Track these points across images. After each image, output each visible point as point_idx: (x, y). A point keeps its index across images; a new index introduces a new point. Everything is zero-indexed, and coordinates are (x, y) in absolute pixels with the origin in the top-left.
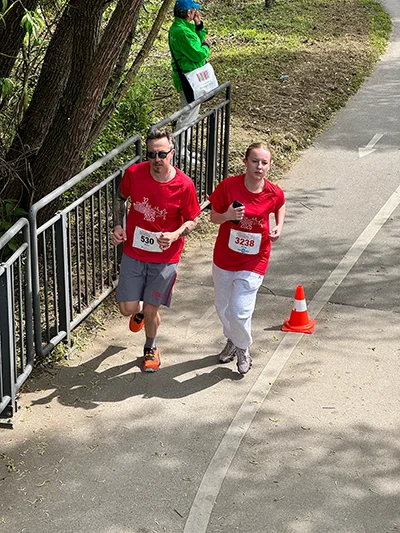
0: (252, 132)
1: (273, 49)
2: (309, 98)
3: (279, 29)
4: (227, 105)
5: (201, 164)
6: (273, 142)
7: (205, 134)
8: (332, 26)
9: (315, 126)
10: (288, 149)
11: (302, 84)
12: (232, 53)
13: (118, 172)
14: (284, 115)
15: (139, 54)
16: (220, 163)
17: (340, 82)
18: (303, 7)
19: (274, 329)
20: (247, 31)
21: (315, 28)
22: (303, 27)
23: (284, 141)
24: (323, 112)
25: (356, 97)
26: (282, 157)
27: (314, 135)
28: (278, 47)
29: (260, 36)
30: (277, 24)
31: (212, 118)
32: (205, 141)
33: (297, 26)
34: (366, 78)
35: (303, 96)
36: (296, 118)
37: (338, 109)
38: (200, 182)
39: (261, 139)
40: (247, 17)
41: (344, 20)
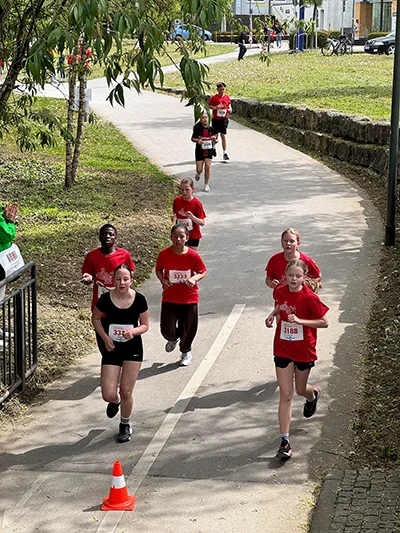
0: (59, 308)
1: (76, 226)
3: (80, 207)
4: (33, 285)
5: (9, 344)
6: (81, 318)
7: (12, 314)
8: (132, 202)
12: (35, 232)
16: (29, 342)
17: (142, 254)
18: (102, 185)
19: (93, 509)
20: (48, 210)
21: (115, 204)
22: (103, 205)
28: (81, 224)
29: (62, 214)
30: (77, 202)
31: (18, 298)
32: (12, 320)
33: (97, 204)
37: (143, 280)
38: (9, 363)
39: (70, 315)
40: (47, 197)
41: (142, 195)
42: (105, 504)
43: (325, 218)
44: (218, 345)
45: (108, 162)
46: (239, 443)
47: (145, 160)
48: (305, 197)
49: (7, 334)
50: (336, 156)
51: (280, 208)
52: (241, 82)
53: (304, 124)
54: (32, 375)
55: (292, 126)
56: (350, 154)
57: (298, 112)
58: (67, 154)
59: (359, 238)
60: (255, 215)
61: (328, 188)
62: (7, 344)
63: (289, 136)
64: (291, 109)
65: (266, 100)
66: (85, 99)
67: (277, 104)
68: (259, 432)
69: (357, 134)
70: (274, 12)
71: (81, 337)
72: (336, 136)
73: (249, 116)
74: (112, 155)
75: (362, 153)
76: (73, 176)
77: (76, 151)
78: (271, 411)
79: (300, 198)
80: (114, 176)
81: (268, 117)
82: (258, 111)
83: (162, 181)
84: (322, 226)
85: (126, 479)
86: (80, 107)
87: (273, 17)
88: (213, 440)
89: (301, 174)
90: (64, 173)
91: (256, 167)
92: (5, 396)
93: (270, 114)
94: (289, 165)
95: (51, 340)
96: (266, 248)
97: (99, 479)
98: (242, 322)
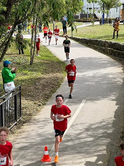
0: (28, 101)
1: (34, 76)
2: (45, 90)
3: (35, 71)
4: (20, 92)
6: (35, 103)
7: (14, 102)
8: (50, 69)
9: (48, 98)
10: (40, 105)
11: (43, 86)
12: (21, 78)
14: (38, 95)
16: (19, 111)
17: (54, 85)
18: (41, 64)
20: (25, 72)
21: (46, 70)
22: (42, 70)
23: (38, 103)
24: (50, 94)
25: (59, 89)
26: (38, 108)
27: (47, 101)
29: (29, 73)
30: (34, 69)
31: (15, 97)
33: (40, 70)
34: (62, 83)
35: (43, 90)
36: (42, 96)
37: (54, 93)
38: (13, 117)
39: (31, 103)
40: (25, 68)
41: (54, 67)
42: (42, 160)
43: (112, 74)
44: (77, 112)
45: (44, 57)
46: (84, 142)
47: (55, 57)
48: (106, 68)
49: (12, 108)
50: (114, 55)
51: (98, 71)
52: (85, 34)
53: (104, 46)
54: (19, 121)
55: (101, 46)
56: (119, 54)
57: (102, 42)
58: (31, 55)
59: (122, 80)
60: (90, 73)
61: (112, 65)
62: (12, 111)
63: (100, 49)
64: (100, 41)
65: (92, 38)
67: (96, 39)
68: (91, 139)
69: (121, 48)
70: (95, 13)
71: (35, 109)
72: (114, 49)
73: (87, 43)
74: (45, 55)
75: (123, 54)
76: (33, 61)
77: (34, 54)
78: (95, 133)
79: (103, 68)
80: (45, 61)
81: (93, 44)
82: (90, 42)
83: (60, 63)
84: (111, 76)
85: (49, 152)
86: (35, 40)
87: (95, 14)
88: (77, 142)
89: (104, 61)
90: (30, 60)
91: (90, 59)
92: (11, 127)
93: (94, 43)
94: (100, 58)
95: (26, 110)
96: (93, 83)
97: (41, 152)
98: (85, 105)
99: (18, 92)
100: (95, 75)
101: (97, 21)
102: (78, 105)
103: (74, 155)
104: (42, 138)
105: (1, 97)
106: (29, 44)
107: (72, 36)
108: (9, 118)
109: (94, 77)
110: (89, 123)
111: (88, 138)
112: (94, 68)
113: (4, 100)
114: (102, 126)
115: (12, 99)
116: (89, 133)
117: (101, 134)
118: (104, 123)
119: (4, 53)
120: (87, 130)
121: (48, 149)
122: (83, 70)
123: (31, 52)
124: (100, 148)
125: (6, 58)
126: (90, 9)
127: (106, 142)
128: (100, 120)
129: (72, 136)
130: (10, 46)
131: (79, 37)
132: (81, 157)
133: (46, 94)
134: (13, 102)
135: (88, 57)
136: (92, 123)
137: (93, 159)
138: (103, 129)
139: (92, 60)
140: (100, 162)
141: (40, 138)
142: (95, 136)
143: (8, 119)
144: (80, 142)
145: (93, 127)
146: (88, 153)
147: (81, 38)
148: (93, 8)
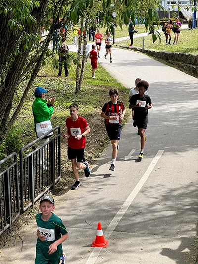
1: (81, 111)
2: (99, 133)
4: (59, 137)
7: (49, 152)
9: (103, 146)
10: (90, 158)
11: (95, 127)
12: (60, 114)
13: (6, 171)
15: (15, 114)
16: (57, 166)
18: (94, 92)
19: (87, 246)
20: (67, 104)
21: (100, 101)
22: (94, 101)
23: (88, 154)
24: (106, 139)
27: (103, 151)
28: (83, 110)
30: (81, 100)
31: (52, 144)
32: (49, 155)
33: (91, 101)
34: (126, 123)
35: (96, 133)
36: (93, 143)
38: (47, 176)
40: (67, 97)
42: (93, 244)
44: (151, 169)
45: (97, 81)
46: (160, 218)
47: (115, 81)
48: (195, 99)
51: (184, 104)
52: (163, 44)
53: (195, 63)
54: (58, 182)
55: (189, 64)
57: (192, 57)
58: (77, 77)
60: (171, 108)
63: (188, 69)
64: (189, 55)
65: (176, 51)
66: (86, 50)
67: (182, 53)
68: (171, 213)
70: (180, 10)
73: (167, 60)
74: (99, 78)
76: (79, 88)
77: (81, 75)
79: (192, 99)
80: (99, 88)
81: (177, 60)
82: (172, 56)
83: (123, 90)
85: (104, 232)
86: (84, 54)
87: (180, 12)
88: (149, 216)
89: (195, 88)
90: (75, 86)
91: (171, 84)
92: (45, 191)
93: (178, 58)
94: (188, 84)
95: (67, 165)
96: (176, 124)
97: (91, 232)
98: (162, 158)
99: (56, 136)
100: (180, 111)
101: (184, 23)
102: (151, 159)
103: (144, 238)
104: (93, 209)
105: (30, 144)
106: (74, 61)
107: (143, 48)
108: (42, 176)
109: (177, 114)
110: (169, 187)
111: (167, 211)
112: (178, 100)
113: (34, 148)
114: (190, 193)
115: (46, 147)
116: (169, 203)
117: (187, 205)
118: (192, 188)
119: (34, 74)
120: (166, 198)
121: (102, 227)
122: (159, 103)
123: (77, 72)
124: (187, 227)
125: (39, 83)
126: (173, 3)
127: (196, 219)
128: (187, 183)
129: (141, 207)
130: (44, 63)
131: (154, 50)
132: (155, 241)
133: (101, 140)
134: (47, 153)
135: (168, 81)
136: (174, 187)
137: (175, 245)
138: (191, 197)
139: (174, 87)
140: (187, 250)
141: (91, 210)
142: (179, 209)
143: (39, 178)
144: (153, 218)
145: (175, 193)
146: (166, 235)
147: (156, 50)
148: (177, 3)
